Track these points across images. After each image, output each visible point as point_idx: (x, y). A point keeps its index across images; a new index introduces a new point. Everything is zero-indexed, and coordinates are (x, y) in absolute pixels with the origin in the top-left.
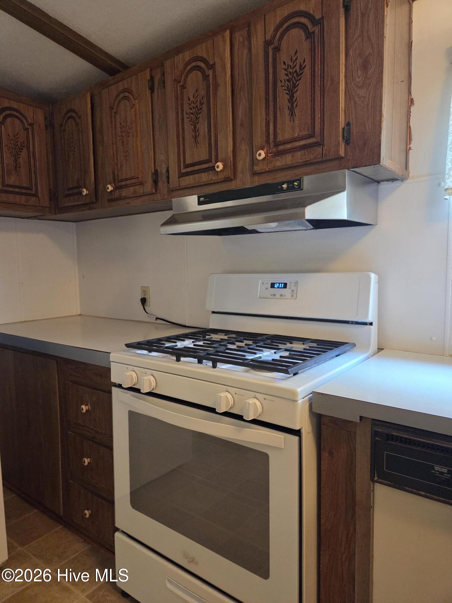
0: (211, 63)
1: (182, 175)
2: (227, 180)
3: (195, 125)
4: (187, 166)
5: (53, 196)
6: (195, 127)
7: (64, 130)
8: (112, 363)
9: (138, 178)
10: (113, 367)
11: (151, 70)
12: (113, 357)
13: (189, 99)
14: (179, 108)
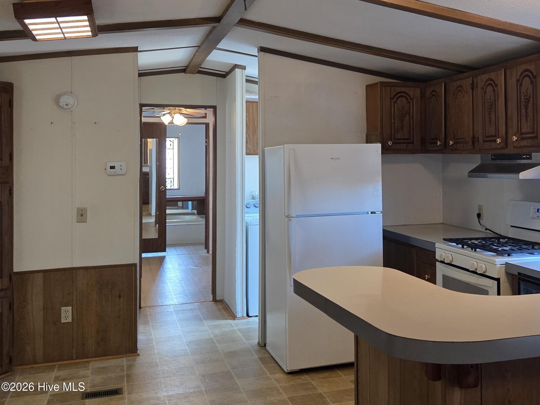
0: (496, 84)
1: (485, 141)
2: (503, 148)
3: (490, 114)
4: (487, 137)
5: (423, 141)
6: (490, 116)
7: (431, 102)
8: (436, 248)
9: (465, 139)
10: (437, 251)
11: (473, 78)
12: (437, 245)
13: (487, 100)
14: (483, 103)
